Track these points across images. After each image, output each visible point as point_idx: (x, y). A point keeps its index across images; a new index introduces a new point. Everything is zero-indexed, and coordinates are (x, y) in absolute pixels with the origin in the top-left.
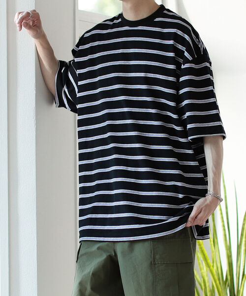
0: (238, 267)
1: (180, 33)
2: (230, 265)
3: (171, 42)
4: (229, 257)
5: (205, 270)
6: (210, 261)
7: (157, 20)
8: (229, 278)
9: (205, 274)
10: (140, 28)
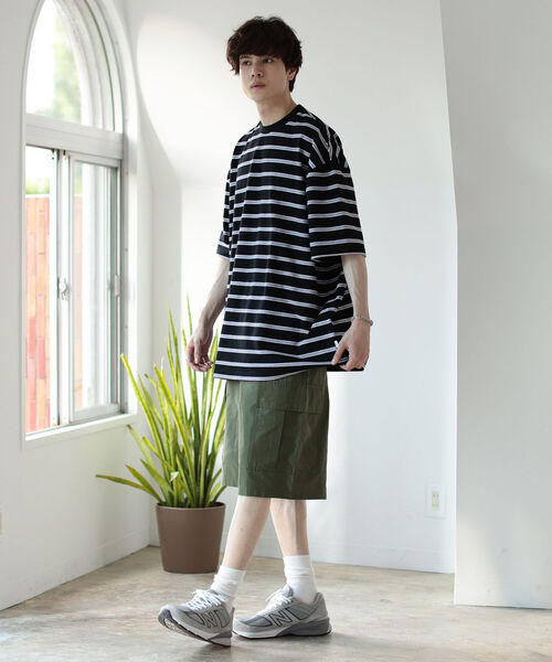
0: (204, 404)
1: (306, 138)
2: (195, 401)
3: (297, 150)
4: (194, 393)
5: (166, 407)
6: (172, 397)
7: (289, 123)
8: (193, 416)
9: (166, 412)
10: (271, 134)
